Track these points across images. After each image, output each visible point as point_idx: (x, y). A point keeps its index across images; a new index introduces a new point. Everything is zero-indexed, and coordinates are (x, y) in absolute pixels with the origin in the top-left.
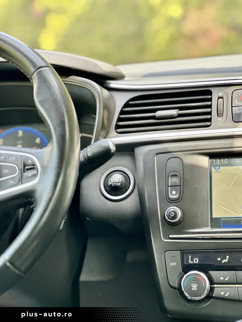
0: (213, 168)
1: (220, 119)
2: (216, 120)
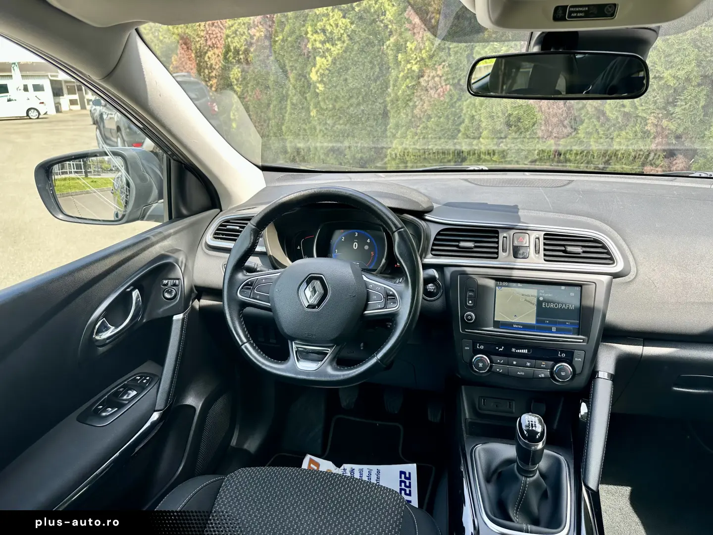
0: (497, 288)
1: (504, 254)
2: (501, 254)
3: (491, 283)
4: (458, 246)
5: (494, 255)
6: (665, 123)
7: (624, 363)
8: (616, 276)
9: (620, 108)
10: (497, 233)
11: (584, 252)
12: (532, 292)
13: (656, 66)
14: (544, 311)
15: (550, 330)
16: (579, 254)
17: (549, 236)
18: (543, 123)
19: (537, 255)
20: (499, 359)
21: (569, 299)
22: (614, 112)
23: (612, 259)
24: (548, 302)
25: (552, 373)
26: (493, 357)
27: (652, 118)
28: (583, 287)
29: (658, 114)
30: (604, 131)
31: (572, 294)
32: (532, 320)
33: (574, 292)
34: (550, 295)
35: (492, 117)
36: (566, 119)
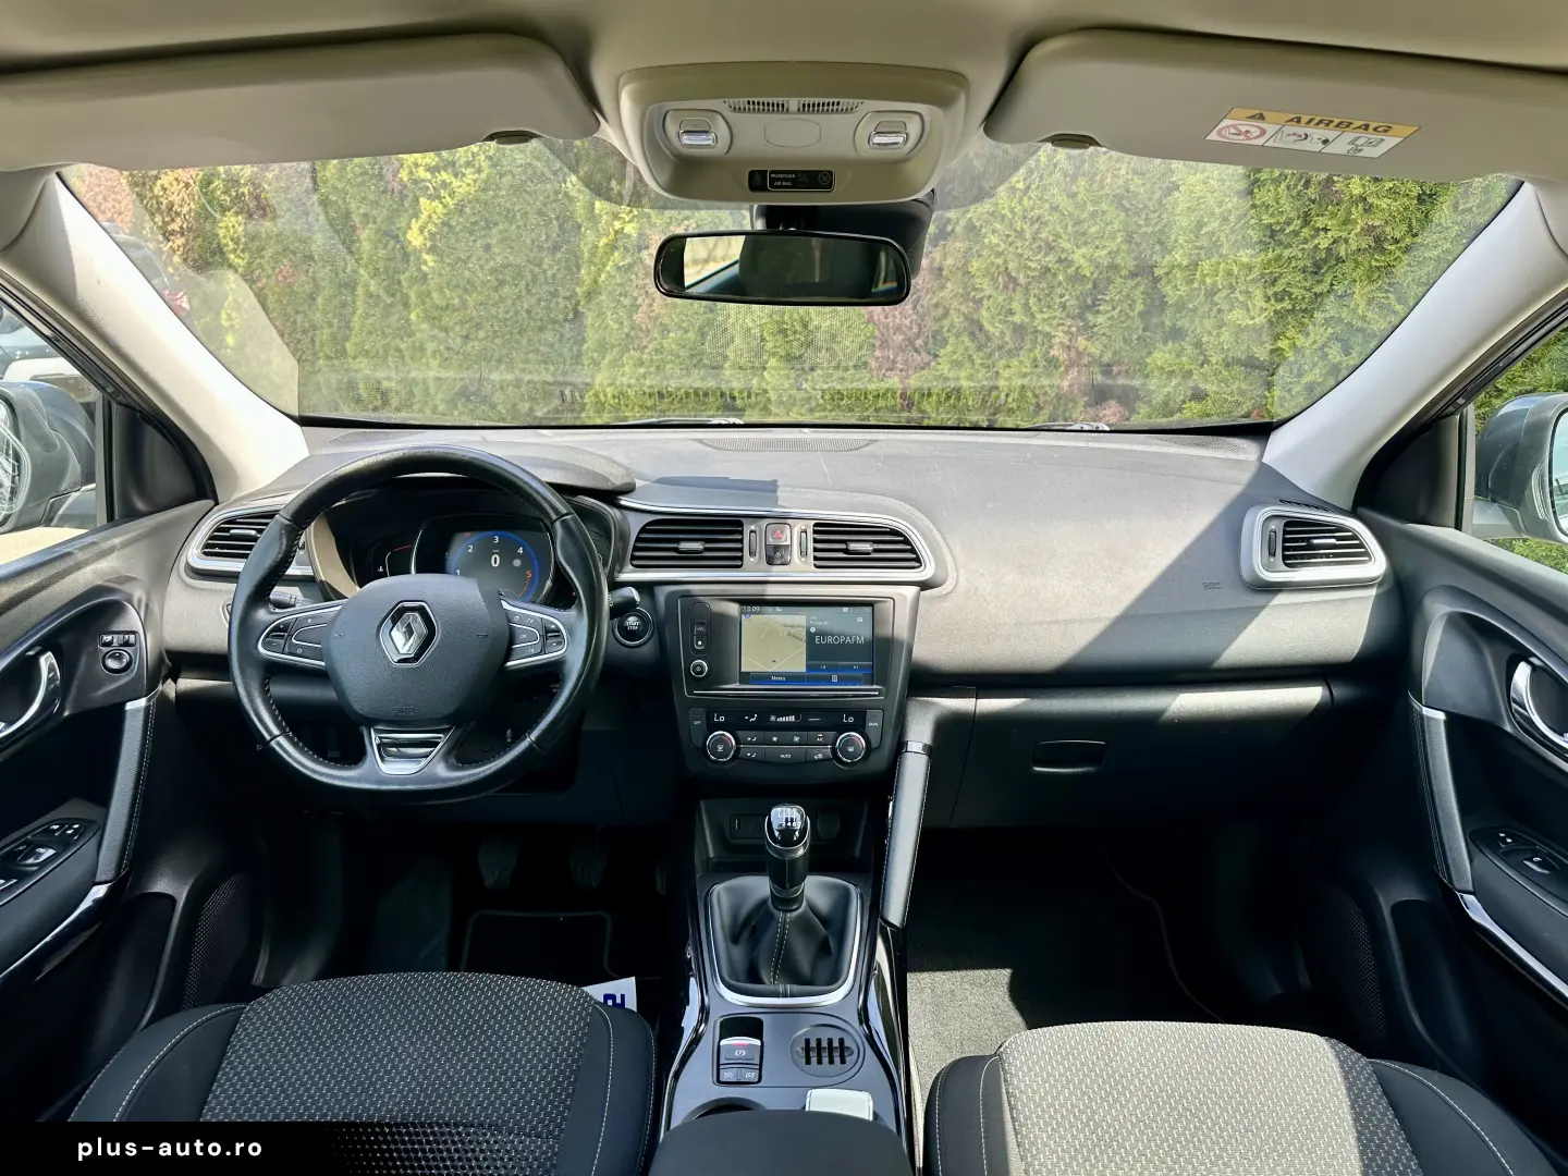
0: (743, 616)
1: (752, 560)
2: (748, 560)
3: (733, 609)
4: (676, 550)
5: (736, 562)
6: (1081, 342)
7: (948, 728)
8: (924, 586)
9: (1006, 316)
10: (741, 524)
11: (876, 551)
12: (799, 619)
13: (1060, 241)
14: (820, 649)
15: (828, 680)
16: (869, 554)
17: (823, 528)
18: (877, 343)
19: (803, 559)
20: (751, 737)
21: (856, 626)
22: (997, 324)
23: (918, 560)
24: (822, 634)
25: (834, 751)
26: (740, 734)
27: (1061, 334)
28: (876, 606)
29: (1070, 327)
30: (982, 358)
31: (860, 620)
32: (800, 666)
33: (861, 617)
34: (826, 623)
35: (783, 332)
36: (918, 336)
